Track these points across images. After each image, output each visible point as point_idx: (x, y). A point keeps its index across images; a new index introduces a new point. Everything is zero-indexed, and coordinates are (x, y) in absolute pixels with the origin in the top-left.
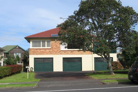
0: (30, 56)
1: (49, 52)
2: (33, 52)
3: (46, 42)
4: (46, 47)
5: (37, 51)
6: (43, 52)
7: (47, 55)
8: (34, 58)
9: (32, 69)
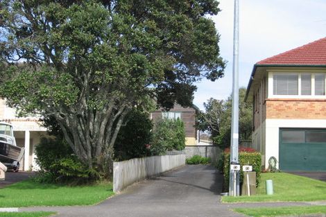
0: (268, 121)
1: (323, 110)
2: (277, 108)
3: (313, 80)
4: (313, 96)
5: (289, 108)
6: (304, 109)
7: (316, 118)
8: (280, 129)
9: (273, 160)
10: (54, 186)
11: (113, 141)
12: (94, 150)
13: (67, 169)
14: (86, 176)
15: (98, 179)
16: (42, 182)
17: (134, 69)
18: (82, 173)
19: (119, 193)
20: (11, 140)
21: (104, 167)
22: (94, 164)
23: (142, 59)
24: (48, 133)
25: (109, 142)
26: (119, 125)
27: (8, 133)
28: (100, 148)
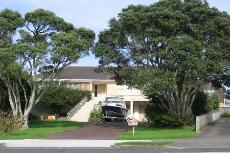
10: (158, 129)
11: (191, 105)
12: (181, 110)
13: (166, 120)
14: (177, 124)
15: (184, 125)
16: (149, 127)
17: (208, 69)
18: (175, 122)
19: (199, 132)
20: (124, 106)
21: (187, 119)
22: (181, 118)
23: (213, 64)
24: (150, 102)
25: (189, 106)
26: (194, 97)
27: (122, 102)
28: (184, 110)
